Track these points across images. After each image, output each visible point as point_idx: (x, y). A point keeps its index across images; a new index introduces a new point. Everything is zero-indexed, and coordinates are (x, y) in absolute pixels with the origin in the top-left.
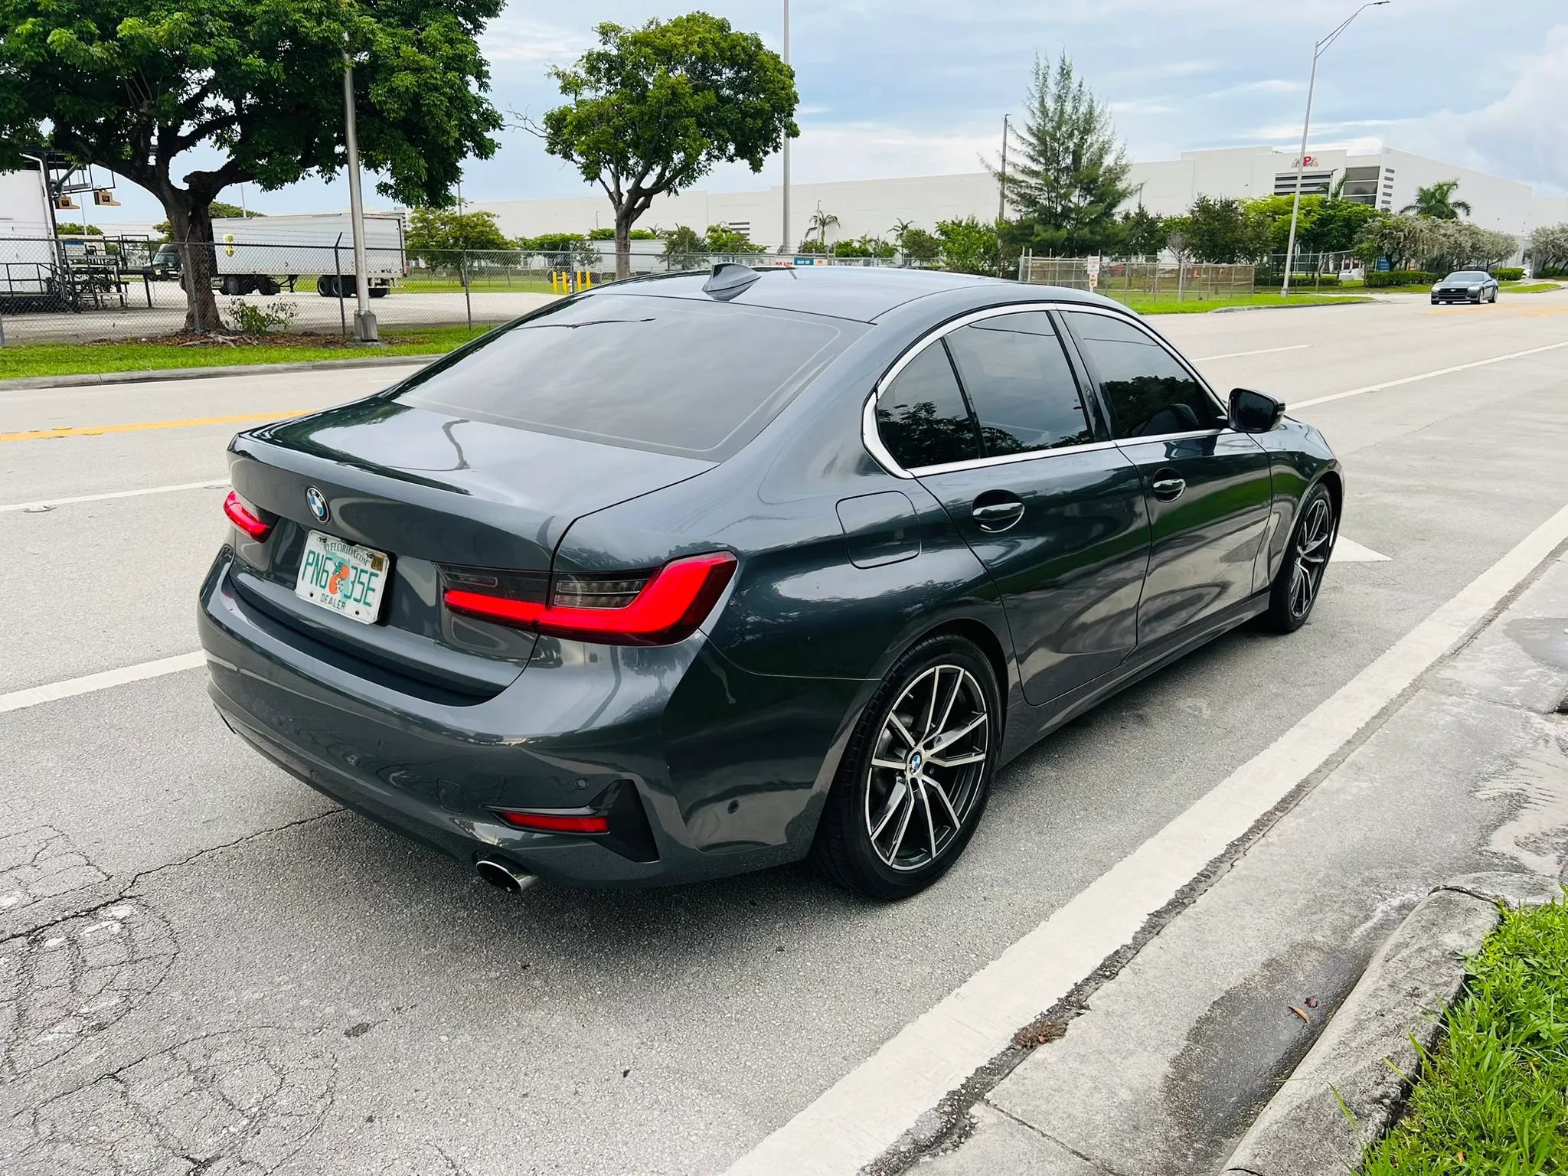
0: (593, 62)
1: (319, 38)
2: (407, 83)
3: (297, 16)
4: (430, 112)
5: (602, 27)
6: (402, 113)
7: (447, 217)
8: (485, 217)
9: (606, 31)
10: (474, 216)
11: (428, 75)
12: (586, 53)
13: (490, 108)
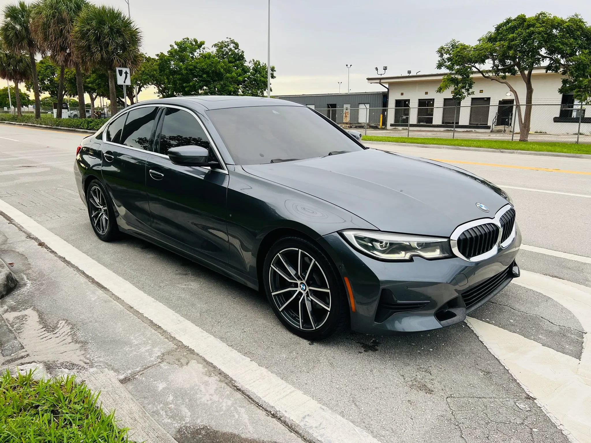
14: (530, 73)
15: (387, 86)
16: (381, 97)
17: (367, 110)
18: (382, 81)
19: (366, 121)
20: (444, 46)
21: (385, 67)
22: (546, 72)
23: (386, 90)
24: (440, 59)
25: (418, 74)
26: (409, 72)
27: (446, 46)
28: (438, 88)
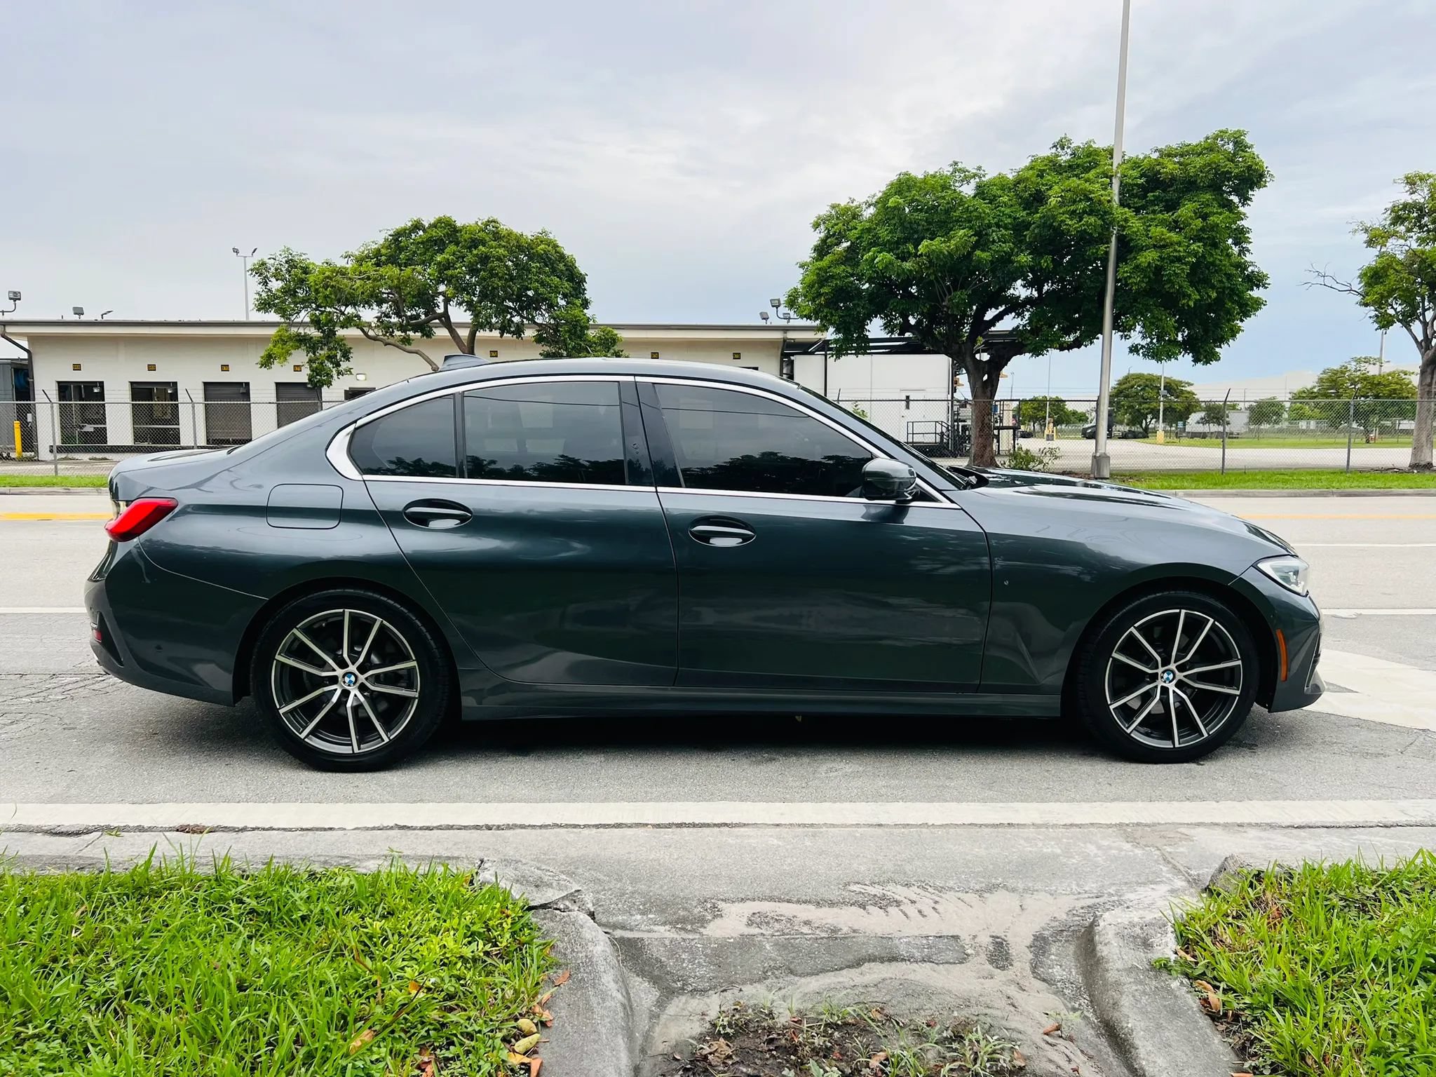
0: (1400, 215)
1: (1078, 232)
2: (1150, 259)
3: (1063, 217)
4: (1169, 281)
5: (1407, 178)
6: (1144, 285)
7: (1358, 377)
8: (1402, 375)
9: (1411, 182)
10: (1389, 375)
11: (1171, 250)
12: (1390, 206)
13: (1256, 270)
14: (473, 335)
15: (25, 344)
16: (9, 373)
17: (52, 407)
18: (9, 329)
19: (54, 440)
20: (266, 260)
21: (15, 293)
22: (501, 336)
23: (25, 355)
24: (260, 288)
25: (106, 318)
26: (79, 311)
27: (272, 261)
28: (262, 357)
